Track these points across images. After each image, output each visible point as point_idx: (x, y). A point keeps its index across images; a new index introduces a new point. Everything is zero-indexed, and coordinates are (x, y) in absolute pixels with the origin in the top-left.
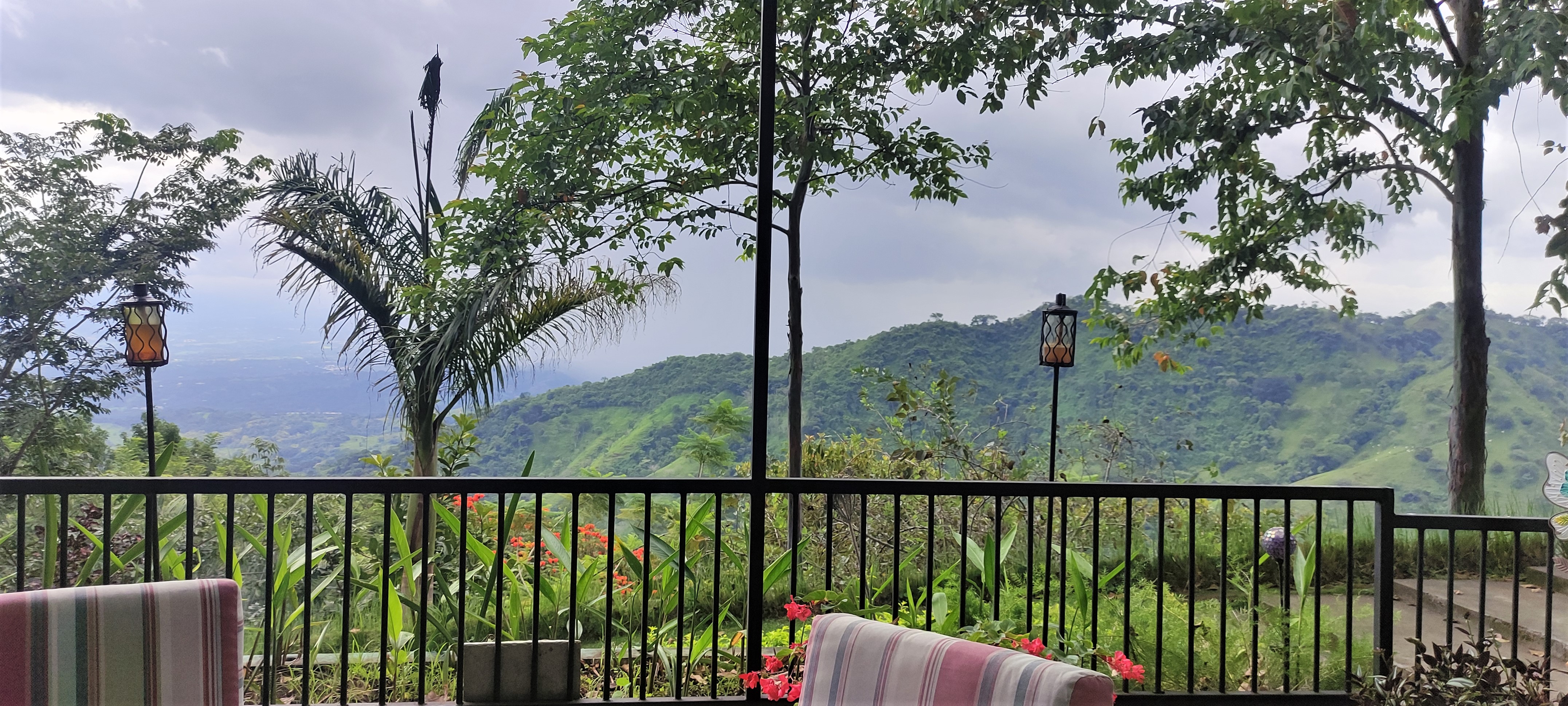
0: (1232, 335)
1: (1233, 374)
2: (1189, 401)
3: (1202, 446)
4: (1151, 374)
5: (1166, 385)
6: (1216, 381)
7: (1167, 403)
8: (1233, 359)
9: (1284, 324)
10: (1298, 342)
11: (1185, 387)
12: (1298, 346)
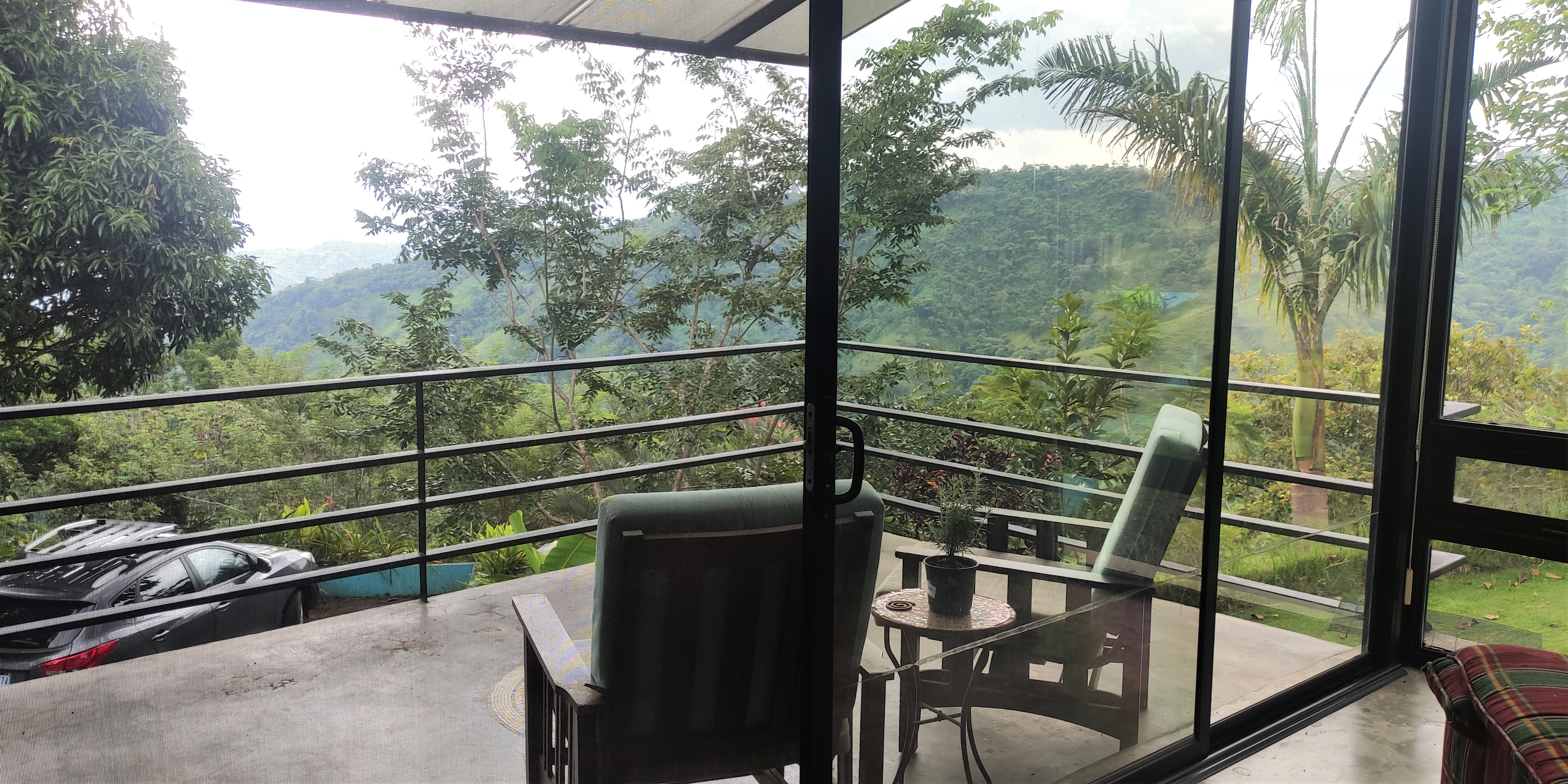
0: (1043, 198)
1: (1045, 237)
2: (1001, 267)
3: (1015, 311)
4: (964, 240)
5: (980, 251)
6: (1028, 246)
7: (979, 269)
8: (1045, 222)
9: (1094, 185)
10: (1108, 203)
11: (997, 252)
12: (1108, 208)
